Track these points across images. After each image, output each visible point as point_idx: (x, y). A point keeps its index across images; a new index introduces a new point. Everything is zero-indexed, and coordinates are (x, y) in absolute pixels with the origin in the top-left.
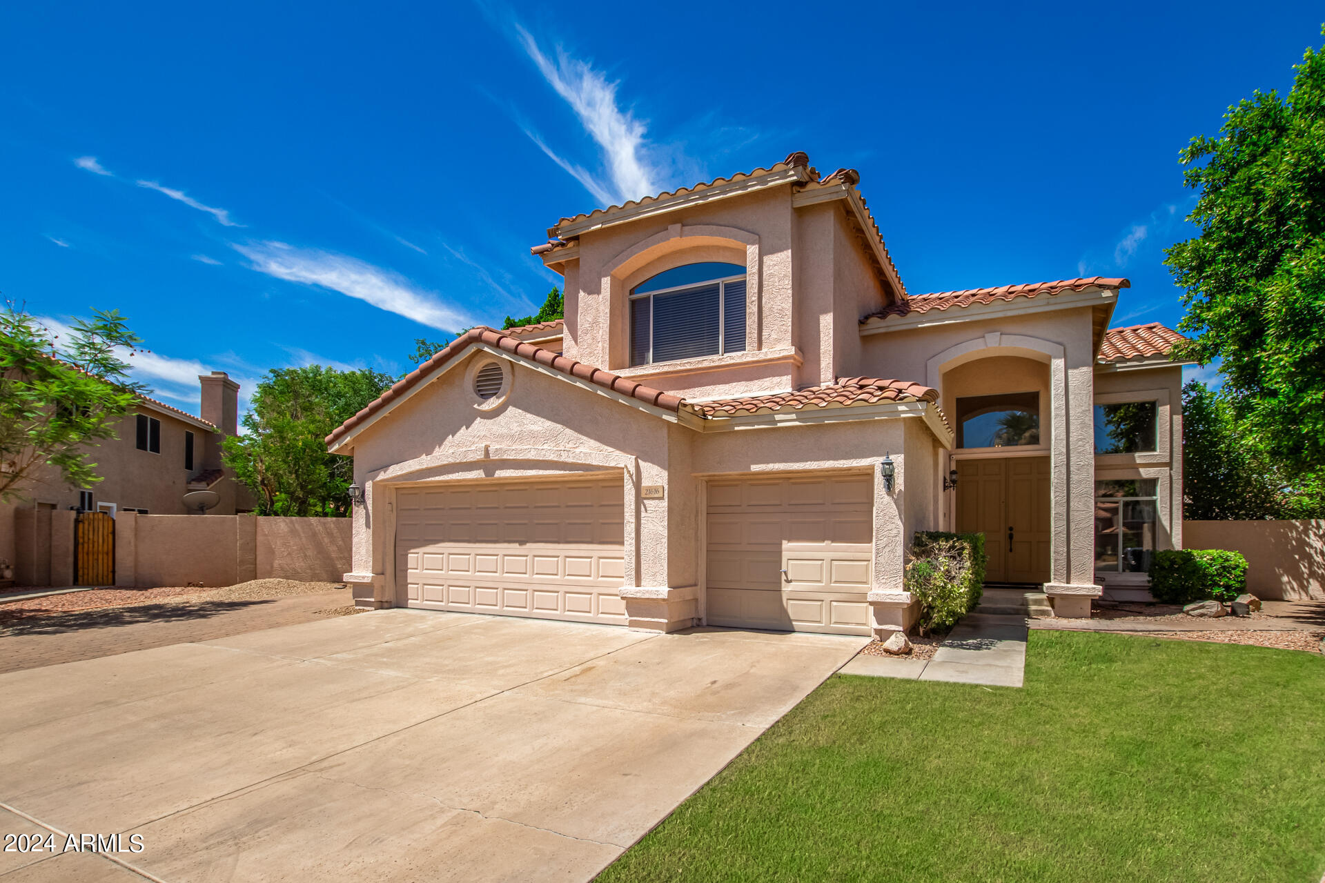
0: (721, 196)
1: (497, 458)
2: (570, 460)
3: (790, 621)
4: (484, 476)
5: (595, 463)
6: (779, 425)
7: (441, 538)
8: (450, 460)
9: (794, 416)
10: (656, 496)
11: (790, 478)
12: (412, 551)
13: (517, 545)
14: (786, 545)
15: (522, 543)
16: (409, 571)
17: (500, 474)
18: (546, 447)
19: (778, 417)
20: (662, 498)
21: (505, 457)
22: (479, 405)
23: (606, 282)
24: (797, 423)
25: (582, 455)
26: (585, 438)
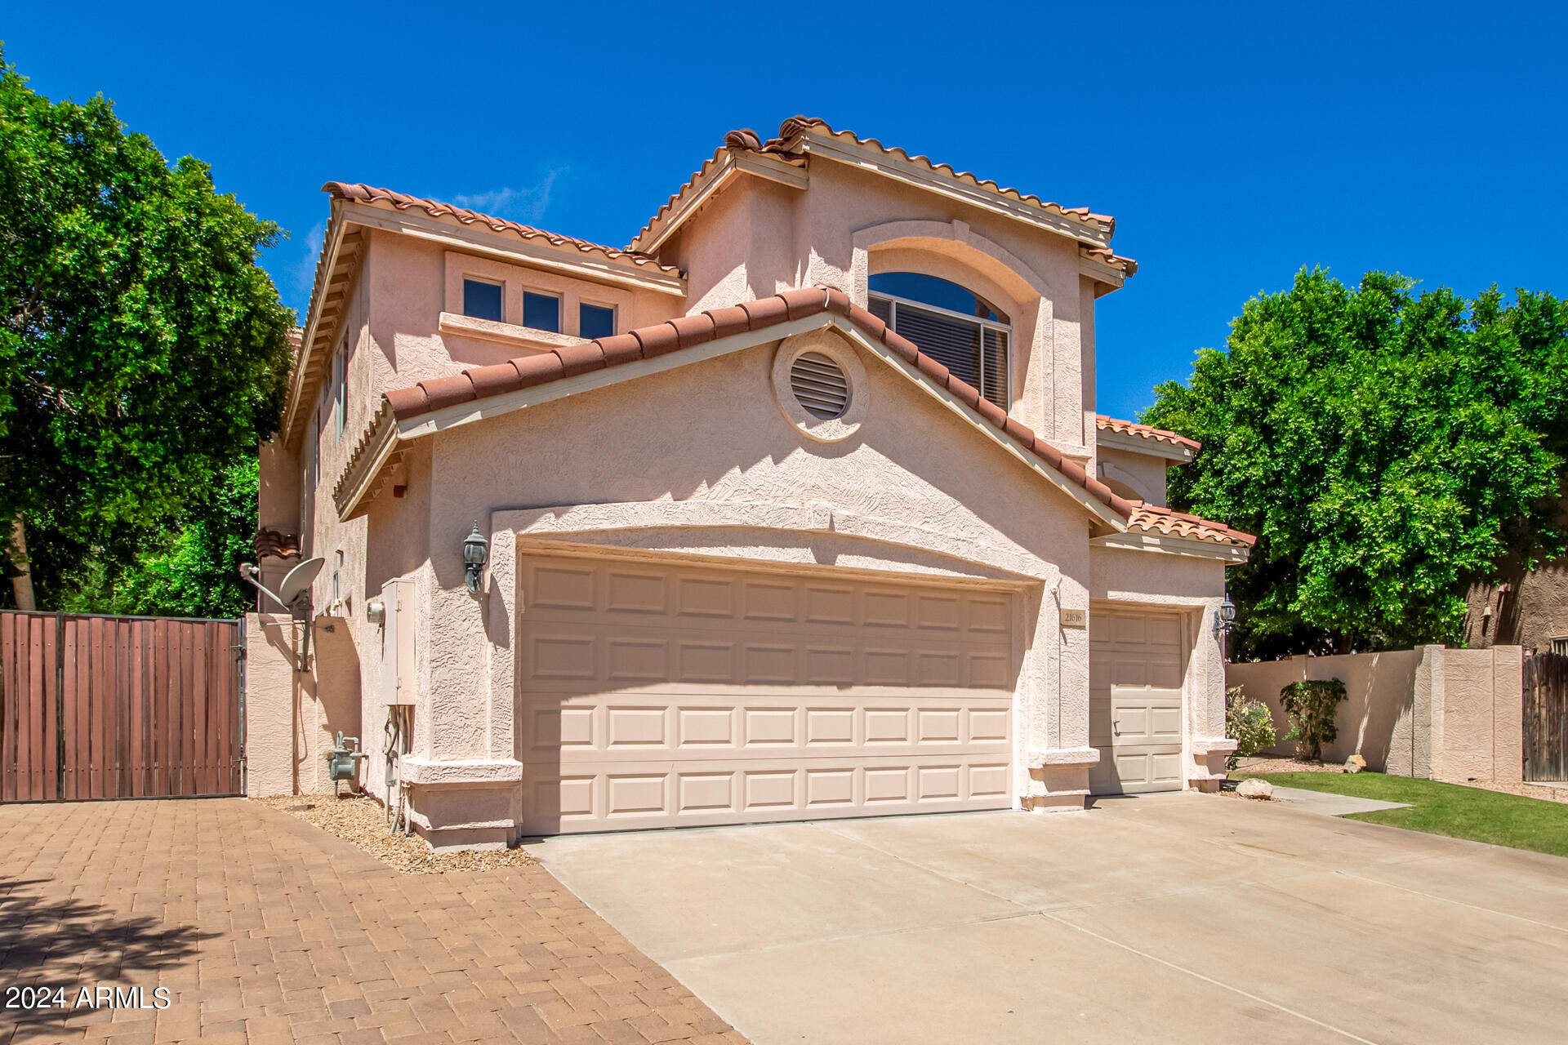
0: (1032, 222)
1: (847, 532)
2: (972, 557)
3: (1119, 781)
4: (813, 561)
5: (1007, 568)
6: (1146, 548)
7: (661, 676)
8: (745, 518)
9: (1157, 541)
10: (1078, 623)
11: (1115, 610)
12: (574, 701)
13: (834, 688)
14: (1115, 690)
15: (842, 685)
16: (564, 748)
17: (844, 561)
18: (926, 528)
19: (1146, 539)
20: (1082, 628)
21: (864, 533)
22: (809, 426)
23: (860, 256)
24: (1159, 550)
25: (989, 552)
26: (987, 526)
